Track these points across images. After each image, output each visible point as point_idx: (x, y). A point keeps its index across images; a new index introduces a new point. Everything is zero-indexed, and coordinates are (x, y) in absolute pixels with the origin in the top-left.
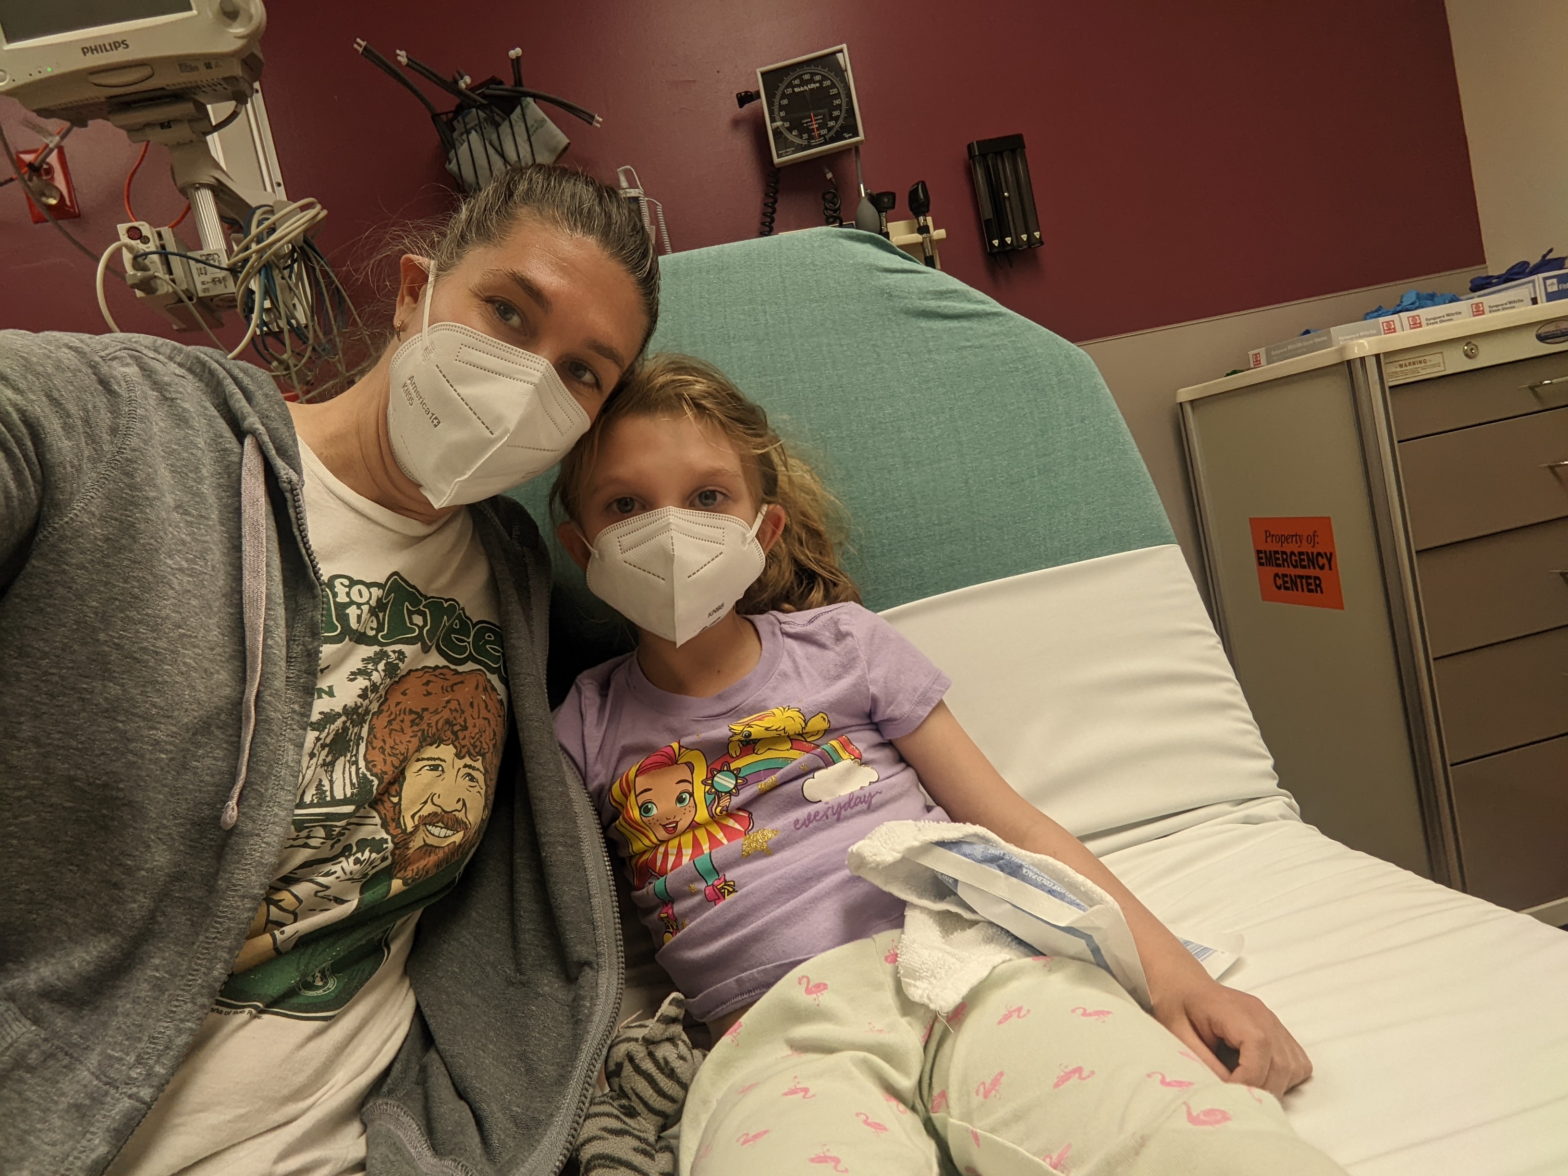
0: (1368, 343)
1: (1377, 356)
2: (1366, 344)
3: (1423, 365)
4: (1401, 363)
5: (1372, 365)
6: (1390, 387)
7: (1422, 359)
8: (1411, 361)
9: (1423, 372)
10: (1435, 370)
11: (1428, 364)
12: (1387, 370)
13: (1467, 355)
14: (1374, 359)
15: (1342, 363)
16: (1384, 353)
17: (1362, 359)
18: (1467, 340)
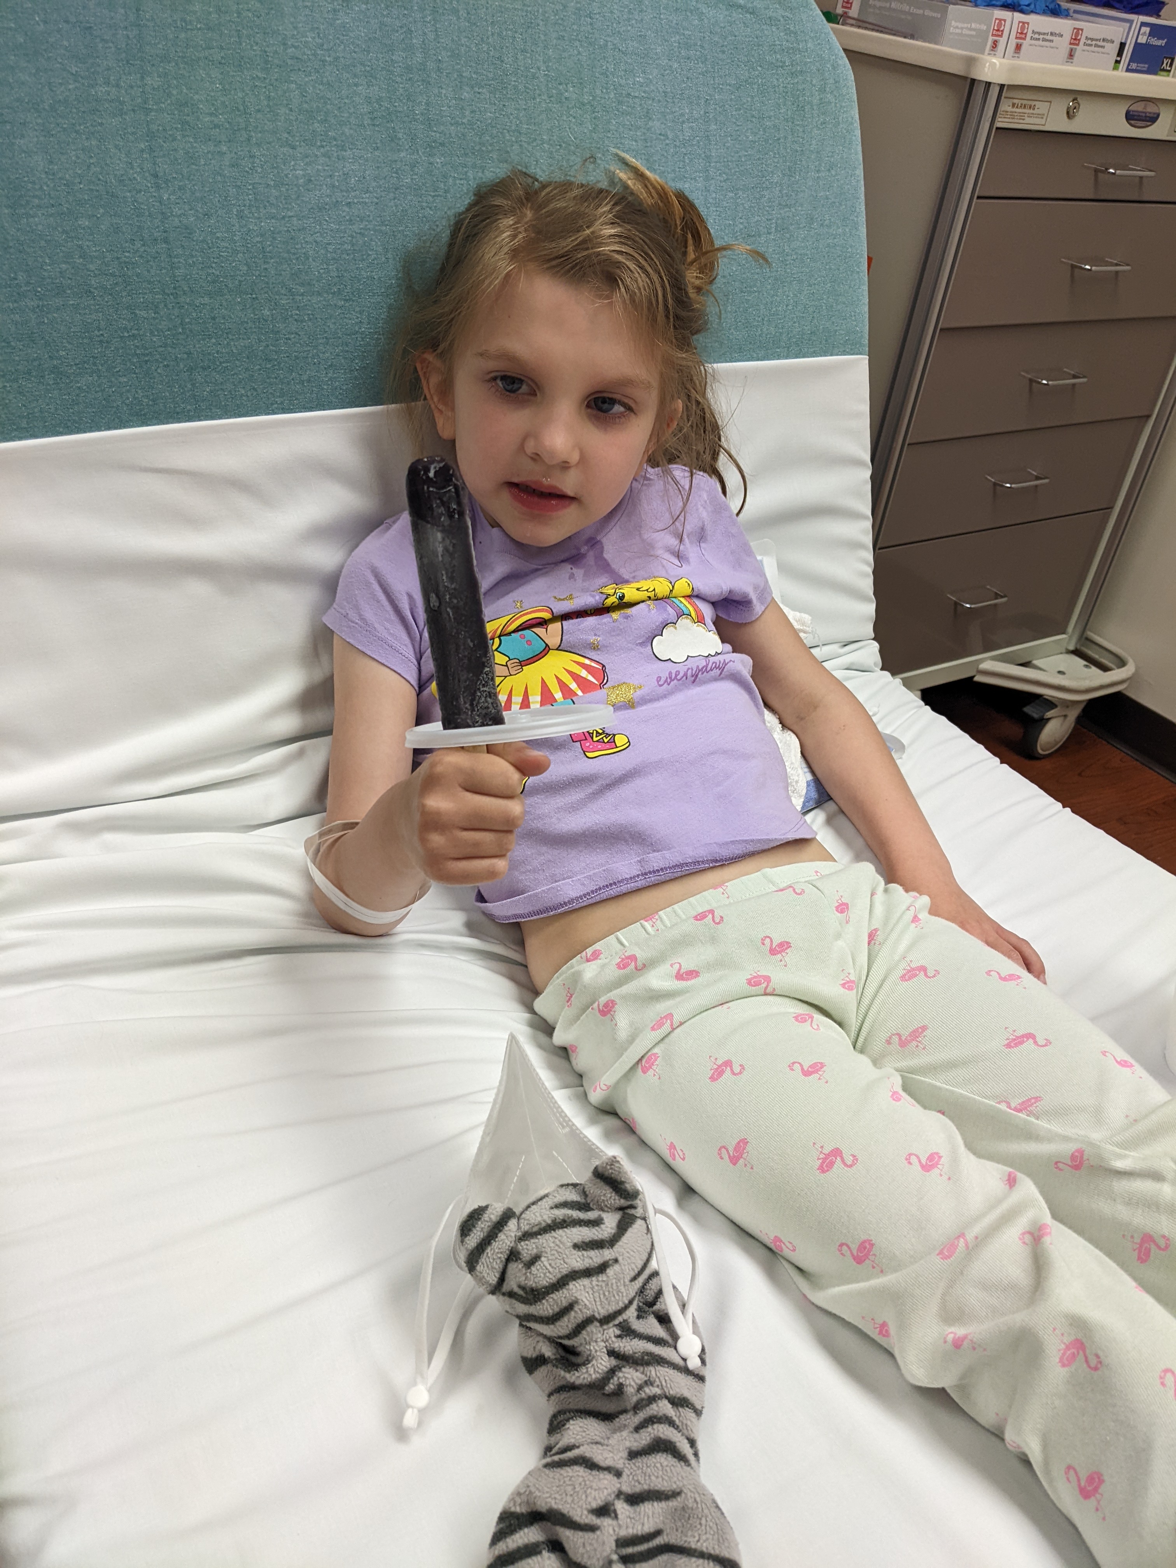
0: (1000, 64)
1: (1002, 86)
2: (998, 63)
3: (1031, 111)
4: (1016, 101)
5: (994, 92)
6: (997, 128)
7: (1033, 103)
8: (1024, 102)
9: (1028, 120)
10: (1038, 121)
11: (1036, 111)
12: (1005, 106)
13: (1068, 113)
14: (997, 89)
15: (965, 78)
16: (1008, 85)
17: (988, 84)
18: (1076, 95)
